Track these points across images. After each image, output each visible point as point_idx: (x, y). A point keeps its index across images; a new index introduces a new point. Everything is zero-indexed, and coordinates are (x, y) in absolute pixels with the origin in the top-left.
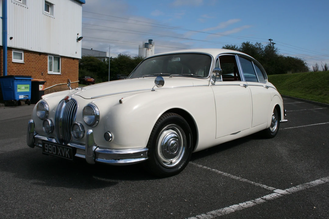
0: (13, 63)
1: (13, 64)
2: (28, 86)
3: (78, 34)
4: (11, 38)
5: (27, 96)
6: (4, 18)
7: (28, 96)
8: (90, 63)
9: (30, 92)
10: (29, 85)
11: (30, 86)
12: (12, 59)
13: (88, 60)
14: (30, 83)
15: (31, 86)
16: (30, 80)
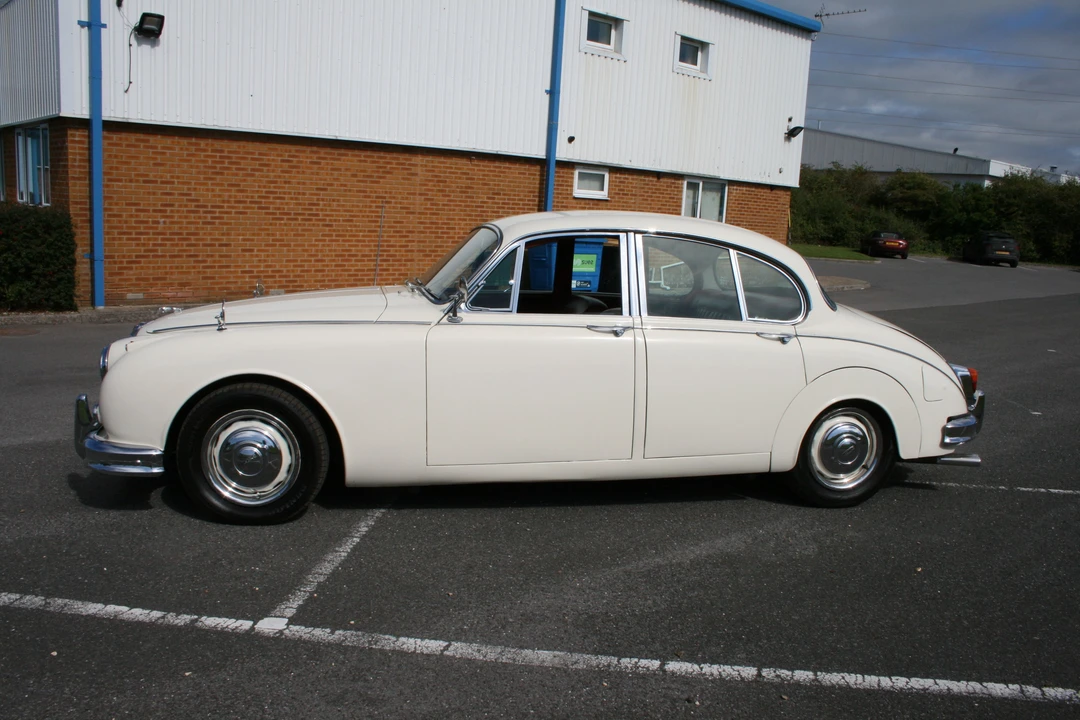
0: (575, 198)
1: (574, 201)
2: (593, 258)
3: (790, 120)
4: (571, 139)
5: (585, 282)
6: (553, 93)
7: (590, 283)
8: (911, 193)
9: (598, 273)
10: (595, 256)
11: (598, 259)
12: (572, 190)
13: (906, 185)
14: (600, 251)
15: (600, 257)
16: (602, 243)
